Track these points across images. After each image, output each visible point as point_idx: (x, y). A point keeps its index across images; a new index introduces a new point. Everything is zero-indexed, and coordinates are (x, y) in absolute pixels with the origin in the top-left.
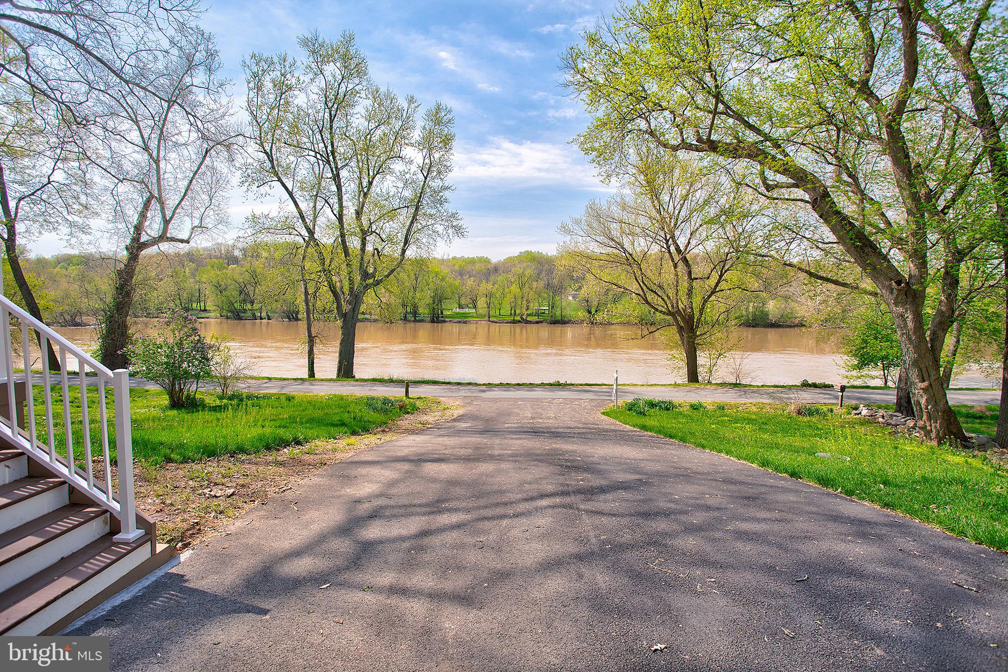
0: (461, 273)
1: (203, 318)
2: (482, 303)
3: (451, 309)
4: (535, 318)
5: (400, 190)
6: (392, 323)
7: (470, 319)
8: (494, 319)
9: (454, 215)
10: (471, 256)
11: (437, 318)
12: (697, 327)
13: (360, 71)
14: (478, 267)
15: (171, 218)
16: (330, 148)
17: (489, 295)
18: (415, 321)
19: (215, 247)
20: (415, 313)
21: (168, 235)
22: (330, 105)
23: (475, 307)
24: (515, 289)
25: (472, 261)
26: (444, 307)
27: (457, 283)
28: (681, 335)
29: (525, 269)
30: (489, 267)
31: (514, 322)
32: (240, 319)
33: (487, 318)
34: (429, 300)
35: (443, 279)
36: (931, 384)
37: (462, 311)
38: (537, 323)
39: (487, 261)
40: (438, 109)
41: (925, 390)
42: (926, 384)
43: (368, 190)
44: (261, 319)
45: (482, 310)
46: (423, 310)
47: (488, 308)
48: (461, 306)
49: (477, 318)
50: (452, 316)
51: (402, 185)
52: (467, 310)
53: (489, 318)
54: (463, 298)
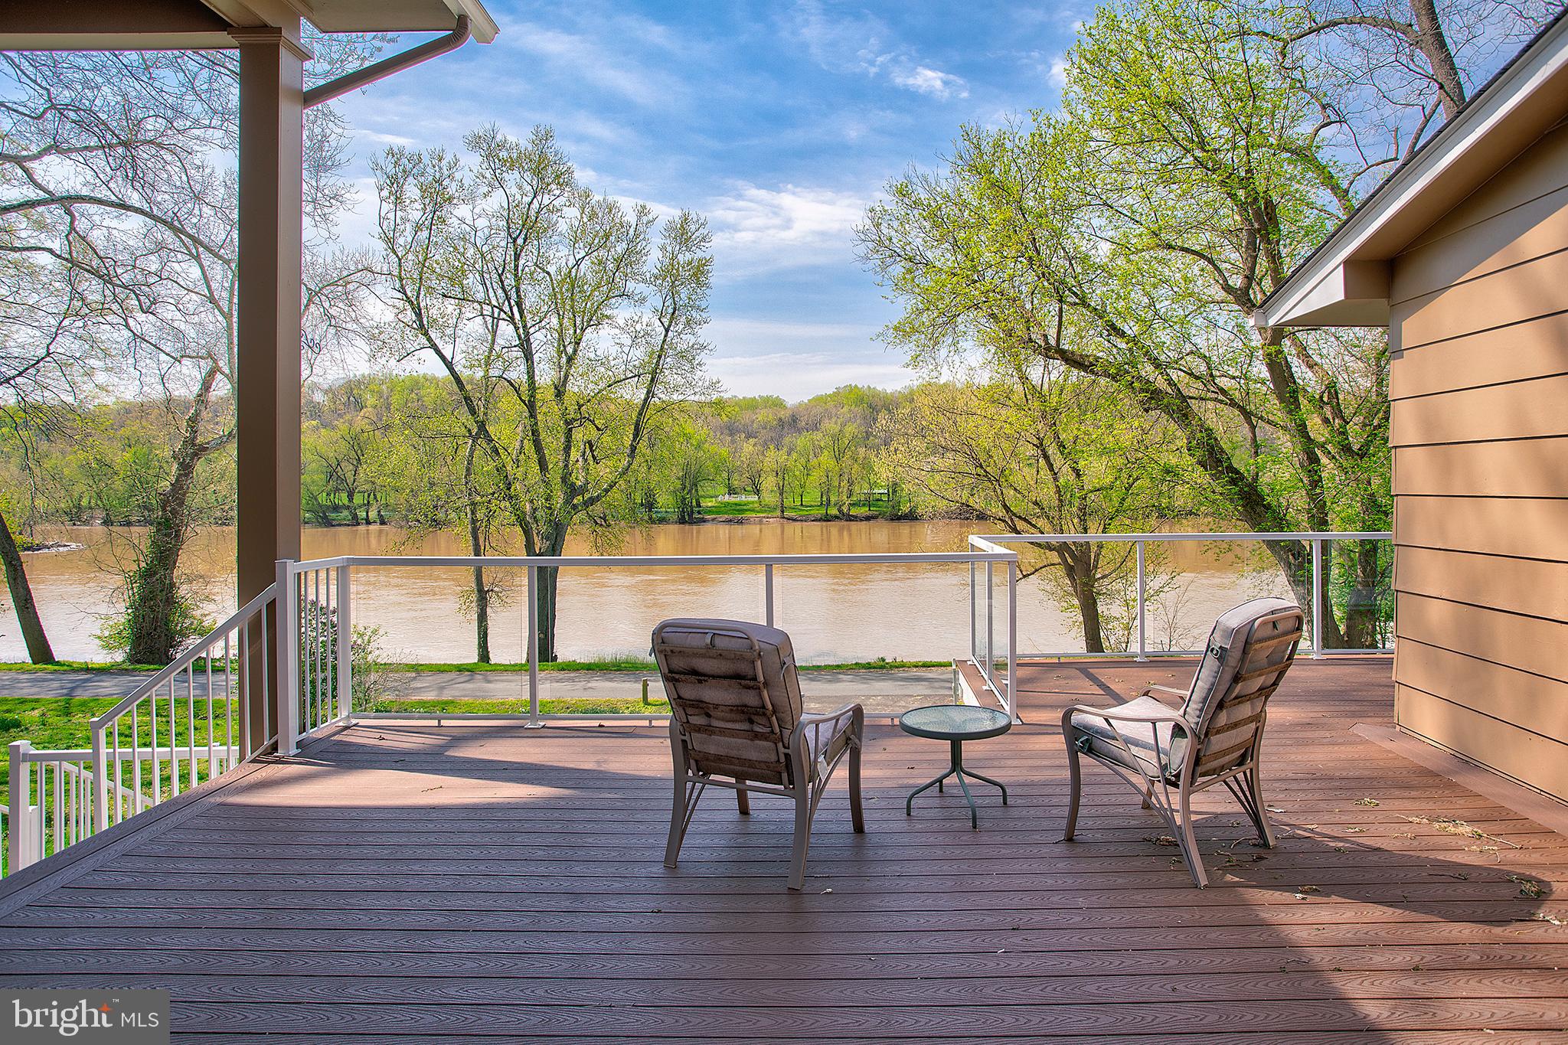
0: (730, 429)
2: (769, 483)
3: (714, 497)
4: (863, 511)
5: (626, 350)
7: (748, 515)
8: (792, 514)
10: (750, 395)
11: (689, 516)
12: (1096, 567)
14: (762, 416)
17: (781, 472)
18: (652, 521)
20: (650, 505)
23: (758, 492)
24: (826, 459)
25: (752, 405)
26: (701, 493)
27: (724, 452)
28: (1072, 579)
29: (844, 425)
30: (782, 414)
31: (827, 519)
32: (329, 524)
33: (778, 513)
34: (675, 484)
35: (699, 447)
37: (733, 499)
38: (868, 518)
39: (778, 403)
40: (685, 220)
43: (575, 351)
44: (368, 523)
45: (770, 498)
46: (665, 501)
47: (781, 494)
48: (732, 491)
49: (762, 512)
50: (716, 510)
51: (629, 342)
52: (743, 498)
53: (783, 512)
54: (736, 476)
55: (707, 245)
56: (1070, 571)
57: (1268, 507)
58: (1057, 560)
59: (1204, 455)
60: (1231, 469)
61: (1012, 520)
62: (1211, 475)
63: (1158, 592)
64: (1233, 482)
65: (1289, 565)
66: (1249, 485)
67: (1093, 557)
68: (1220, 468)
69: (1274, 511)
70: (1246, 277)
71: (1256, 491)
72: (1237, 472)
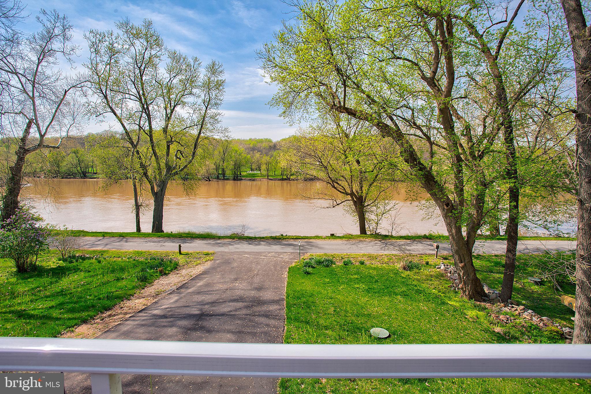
0: (253, 149)
1: (95, 178)
2: (264, 167)
3: (246, 172)
5: (191, 115)
6: (210, 180)
7: (256, 178)
8: (271, 178)
9: (226, 129)
10: (261, 138)
11: (237, 178)
12: (365, 201)
13: (158, 43)
14: (264, 145)
15: (45, 134)
16: (141, 92)
17: (268, 164)
18: (224, 179)
19: (104, 133)
20: (224, 174)
21: (44, 144)
22: (139, 65)
23: (260, 170)
25: (261, 141)
26: (241, 170)
27: (250, 157)
28: (356, 206)
30: (271, 144)
31: (283, 179)
33: (266, 177)
34: (231, 167)
35: (240, 155)
36: (465, 265)
37: (252, 172)
39: (270, 141)
40: (214, 64)
41: (463, 268)
42: (463, 264)
43: (171, 115)
45: (264, 173)
46: (229, 173)
47: (268, 171)
48: (252, 170)
49: (261, 177)
50: (246, 176)
51: (192, 112)
52: (256, 172)
53: (268, 177)
54: (253, 165)
55: (223, 74)
56: (355, 203)
57: (436, 182)
58: (350, 199)
59: (408, 156)
60: (420, 163)
61: (333, 183)
62: (411, 166)
63: (389, 210)
64: (421, 169)
65: (444, 209)
66: (428, 171)
67: (364, 198)
68: (415, 163)
69: (439, 184)
70: (433, 72)
71: (431, 174)
72: (422, 165)
